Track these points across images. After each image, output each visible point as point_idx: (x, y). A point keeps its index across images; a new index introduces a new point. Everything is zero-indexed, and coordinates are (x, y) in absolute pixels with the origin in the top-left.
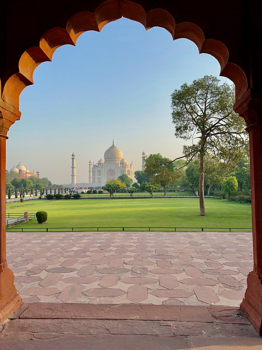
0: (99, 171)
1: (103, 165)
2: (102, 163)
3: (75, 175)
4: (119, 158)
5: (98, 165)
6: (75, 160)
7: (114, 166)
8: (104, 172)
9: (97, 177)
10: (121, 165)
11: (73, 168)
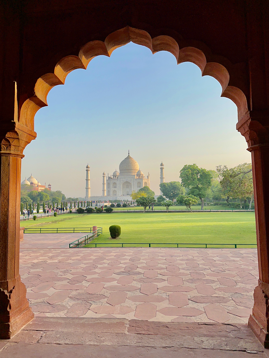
0: (115, 183)
1: (119, 177)
2: (117, 175)
3: (90, 187)
4: (135, 170)
5: (113, 177)
6: (89, 172)
7: (130, 178)
8: (120, 184)
9: (112, 189)
10: (137, 177)
11: (87, 180)
